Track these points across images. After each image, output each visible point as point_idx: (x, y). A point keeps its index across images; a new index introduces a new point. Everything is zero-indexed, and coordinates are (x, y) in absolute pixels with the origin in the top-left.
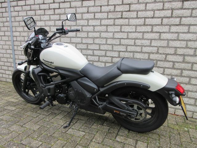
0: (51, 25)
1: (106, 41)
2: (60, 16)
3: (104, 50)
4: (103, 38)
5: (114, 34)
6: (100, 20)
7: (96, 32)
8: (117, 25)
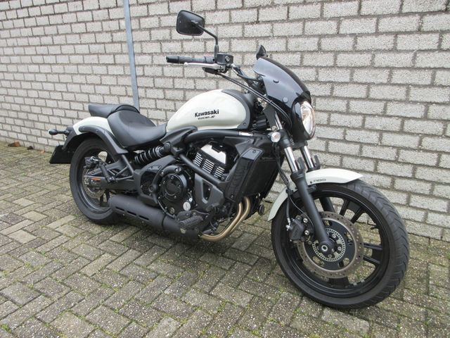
0: (234, 35)
1: (390, 76)
2: (258, 11)
3: (381, 100)
4: (380, 68)
5: (415, 58)
6: (375, 20)
7: (361, 52)
8: (428, 32)
